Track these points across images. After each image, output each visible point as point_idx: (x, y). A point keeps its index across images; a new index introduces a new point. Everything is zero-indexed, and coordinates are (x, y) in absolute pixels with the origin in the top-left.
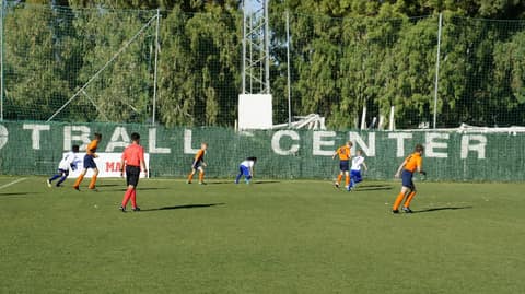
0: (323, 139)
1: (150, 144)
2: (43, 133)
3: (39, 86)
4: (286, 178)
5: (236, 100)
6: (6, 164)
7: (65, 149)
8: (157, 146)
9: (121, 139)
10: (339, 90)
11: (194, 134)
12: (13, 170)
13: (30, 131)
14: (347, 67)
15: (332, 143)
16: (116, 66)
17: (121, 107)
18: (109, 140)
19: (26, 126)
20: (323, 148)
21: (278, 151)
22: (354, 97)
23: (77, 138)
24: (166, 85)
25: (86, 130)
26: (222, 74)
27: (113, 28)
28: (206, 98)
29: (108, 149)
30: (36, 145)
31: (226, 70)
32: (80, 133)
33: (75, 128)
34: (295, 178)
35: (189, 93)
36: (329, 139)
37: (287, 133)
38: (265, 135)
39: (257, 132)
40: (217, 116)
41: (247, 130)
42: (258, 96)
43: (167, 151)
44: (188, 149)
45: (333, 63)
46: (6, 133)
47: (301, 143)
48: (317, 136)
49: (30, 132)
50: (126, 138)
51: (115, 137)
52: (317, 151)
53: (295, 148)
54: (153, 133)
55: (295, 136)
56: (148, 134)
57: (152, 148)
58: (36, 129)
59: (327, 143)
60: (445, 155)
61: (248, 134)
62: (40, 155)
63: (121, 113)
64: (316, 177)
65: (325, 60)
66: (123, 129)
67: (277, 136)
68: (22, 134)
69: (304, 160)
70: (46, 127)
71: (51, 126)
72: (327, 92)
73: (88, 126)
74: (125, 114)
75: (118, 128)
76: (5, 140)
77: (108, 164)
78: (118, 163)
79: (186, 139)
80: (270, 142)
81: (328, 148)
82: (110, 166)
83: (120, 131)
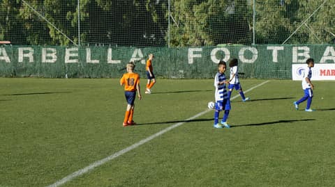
2: (279, 52)
3: (271, 23)
6: (257, 72)
7: (294, 61)
9: (330, 54)
12: (261, 76)
18: (322, 56)
19: (269, 48)
23: (301, 54)
25: (307, 49)
29: (321, 61)
30: (275, 60)
32: (303, 51)
46: (257, 53)
49: (271, 51)
50: (333, 54)
51: (326, 53)
58: (275, 49)
62: (277, 66)
66: (332, 47)
68: (266, 52)
70: (281, 48)
71: (285, 48)
73: (308, 46)
74: (328, 38)
75: (328, 48)
76: (256, 57)
77: (321, 71)
78: (329, 71)
82: (323, 72)
83: (330, 49)
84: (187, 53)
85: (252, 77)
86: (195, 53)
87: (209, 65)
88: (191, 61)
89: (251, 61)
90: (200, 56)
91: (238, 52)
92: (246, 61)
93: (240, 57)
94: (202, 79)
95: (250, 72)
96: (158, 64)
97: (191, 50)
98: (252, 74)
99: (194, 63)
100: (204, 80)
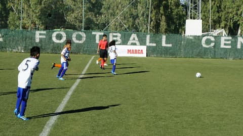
0: (226, 40)
1: (147, 42)
2: (100, 36)
4: (208, 58)
8: (150, 43)
9: (134, 39)
11: (166, 37)
12: (88, 52)
13: (95, 35)
15: (230, 42)
18: (129, 40)
19: (93, 33)
20: (225, 44)
21: (204, 46)
23: (115, 39)
25: (119, 35)
26: (169, 10)
29: (128, 44)
30: (97, 41)
31: (171, 8)
32: (116, 36)
33: (114, 34)
34: (212, 58)
35: (153, 18)
36: (228, 40)
37: (209, 37)
38: (198, 38)
39: (195, 37)
40: (166, 29)
41: (191, 36)
42: (196, 20)
43: (154, 45)
44: (164, 44)
46: (85, 36)
47: (215, 42)
48: (223, 39)
50: (136, 39)
51: (131, 38)
52: (222, 46)
53: (212, 44)
54: (148, 37)
55: (213, 39)
56: (146, 37)
57: (148, 44)
58: (98, 34)
59: (227, 42)
61: (191, 38)
64: (221, 58)
66: (135, 35)
67: (204, 39)
68: (91, 36)
69: (217, 50)
70: (102, 33)
71: (104, 33)
73: (120, 33)
75: (133, 35)
76: (84, 39)
77: (128, 50)
78: (133, 50)
79: (163, 39)
80: (201, 42)
81: (228, 45)
82: (129, 51)
83: (134, 36)
84: (35, 34)
85: (81, 53)
86: (40, 34)
87: (51, 43)
88: (38, 40)
89: (81, 42)
90: (44, 37)
91: (72, 35)
92: (77, 42)
93: (73, 38)
94: (45, 53)
95: (80, 49)
96: (13, 42)
97: (38, 33)
98: (82, 51)
99: (40, 42)
100: (47, 54)
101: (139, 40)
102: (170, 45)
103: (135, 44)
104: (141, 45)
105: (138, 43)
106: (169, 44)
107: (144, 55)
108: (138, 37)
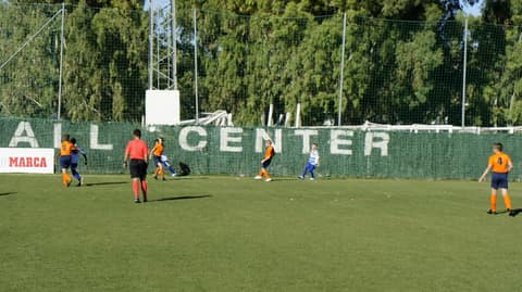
0: (231, 135)
1: (55, 139)
4: (193, 174)
5: (143, 96)
9: (25, 134)
10: (246, 87)
11: (100, 129)
14: (253, 64)
15: (239, 139)
16: (21, 59)
17: (25, 102)
18: (12, 135)
20: (230, 144)
21: (185, 146)
22: (260, 95)
24: (72, 80)
26: (130, 69)
27: (16, 22)
28: (112, 93)
29: (11, 144)
31: (134, 66)
34: (202, 174)
35: (96, 88)
36: (236, 135)
37: (194, 129)
38: (172, 131)
39: (164, 128)
40: (124, 111)
41: (154, 126)
42: (166, 92)
44: (94, 144)
45: (240, 61)
47: (208, 139)
48: (224, 132)
50: (30, 132)
51: (19, 131)
52: (224, 148)
53: (203, 144)
54: (58, 128)
55: (203, 132)
56: (53, 129)
57: (57, 143)
59: (234, 140)
60: (349, 152)
61: (155, 129)
63: (25, 107)
64: (223, 173)
65: (232, 57)
66: (27, 123)
67: (184, 133)
69: (212, 156)
72: (234, 89)
74: (29, 108)
75: (22, 123)
77: (11, 159)
78: (22, 159)
79: (92, 133)
80: (177, 138)
81: (236, 144)
82: (13, 161)
83: (25, 126)
101: (36, 136)
102: (109, 147)
103: (27, 145)
104: (41, 146)
105: (33, 142)
106: (107, 143)
107: (49, 169)
108: (33, 129)
